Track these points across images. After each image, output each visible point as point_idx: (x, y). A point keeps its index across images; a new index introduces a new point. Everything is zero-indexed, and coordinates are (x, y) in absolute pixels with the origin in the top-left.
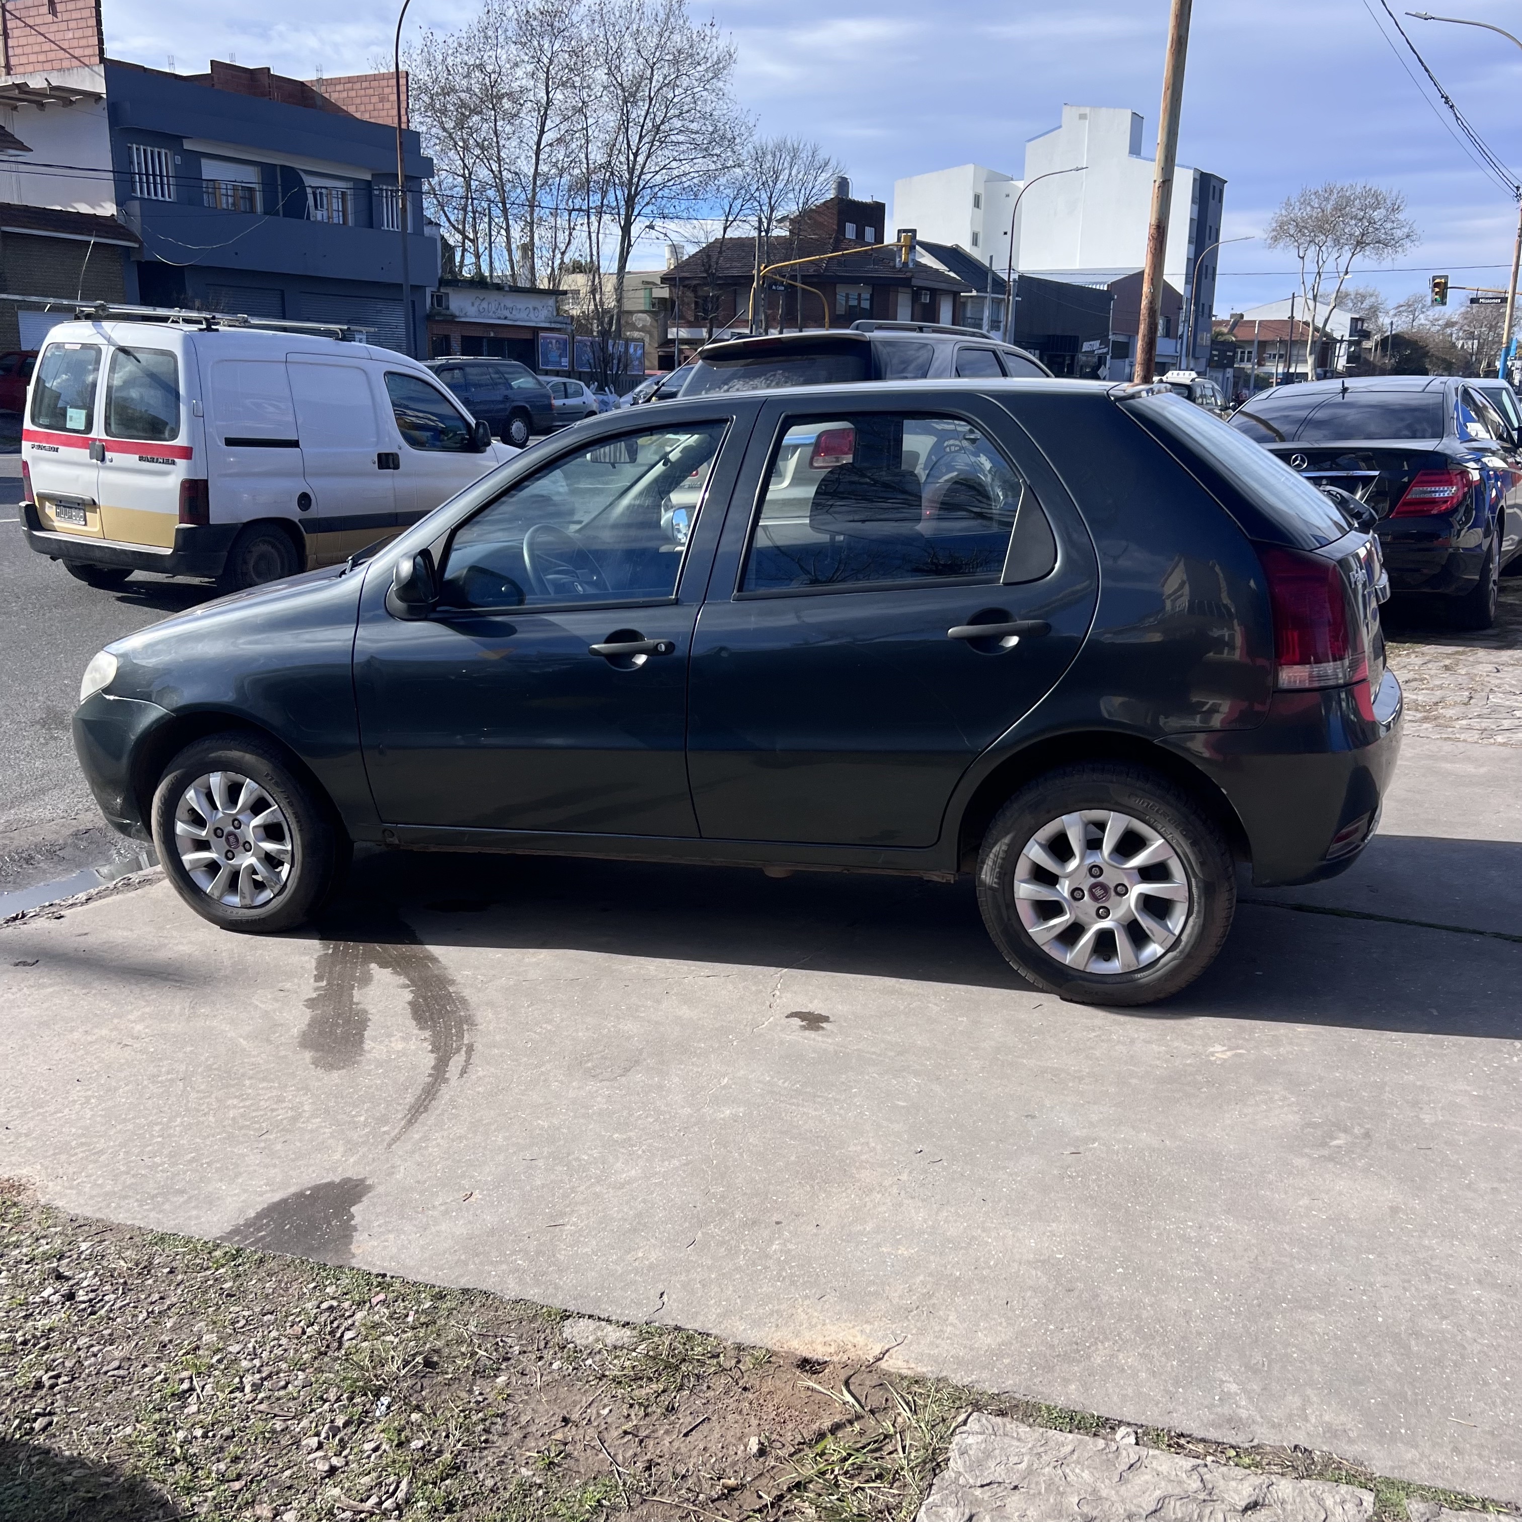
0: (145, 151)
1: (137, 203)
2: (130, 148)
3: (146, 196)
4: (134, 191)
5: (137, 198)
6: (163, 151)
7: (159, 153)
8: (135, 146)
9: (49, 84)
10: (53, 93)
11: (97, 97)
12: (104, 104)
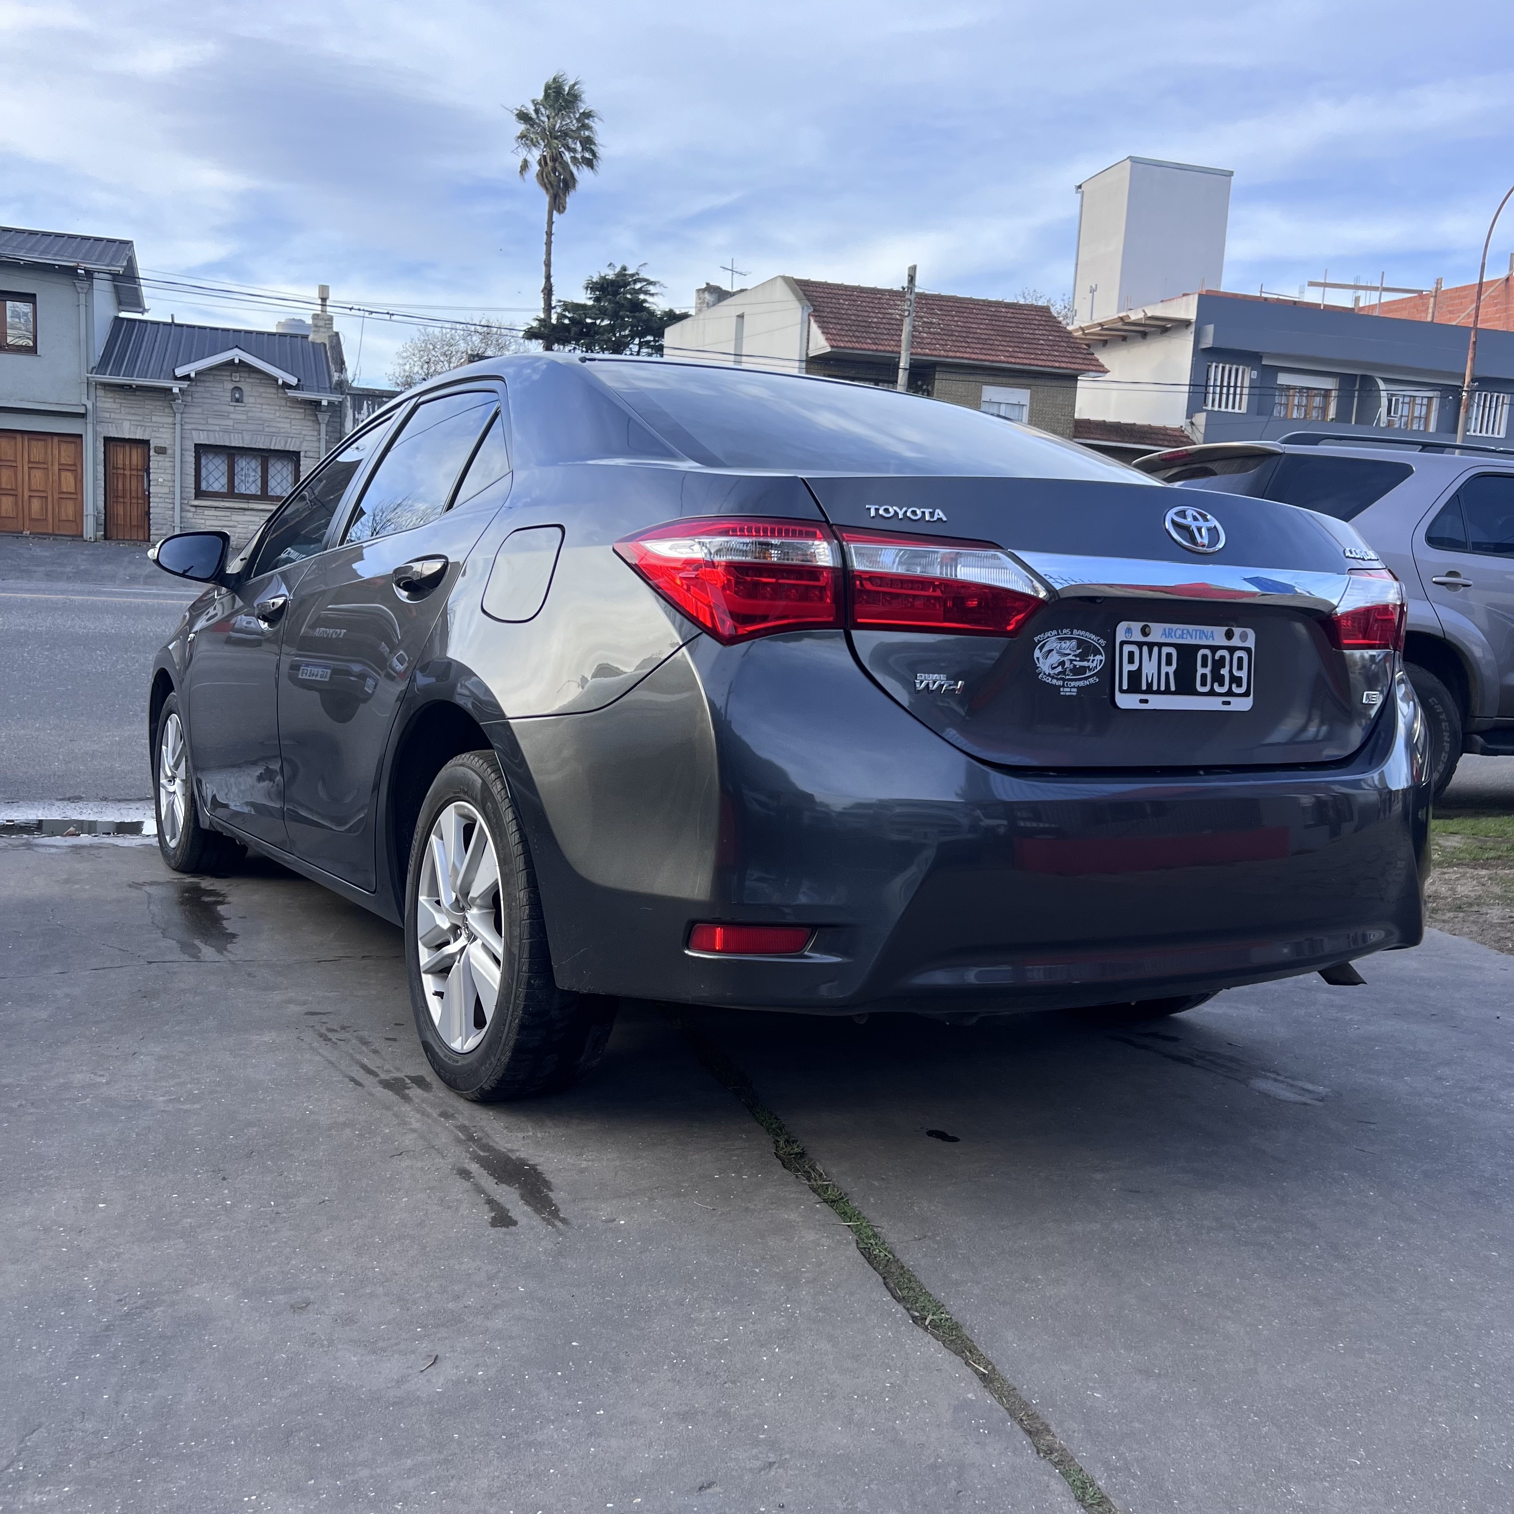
0: (1223, 368)
1: (1204, 414)
2: (1210, 366)
3: (1216, 408)
4: (1205, 403)
5: (1206, 410)
6: (1241, 368)
7: (1237, 370)
8: (1214, 365)
9: (1146, 314)
10: (1148, 322)
11: (1186, 323)
12: (1192, 328)
